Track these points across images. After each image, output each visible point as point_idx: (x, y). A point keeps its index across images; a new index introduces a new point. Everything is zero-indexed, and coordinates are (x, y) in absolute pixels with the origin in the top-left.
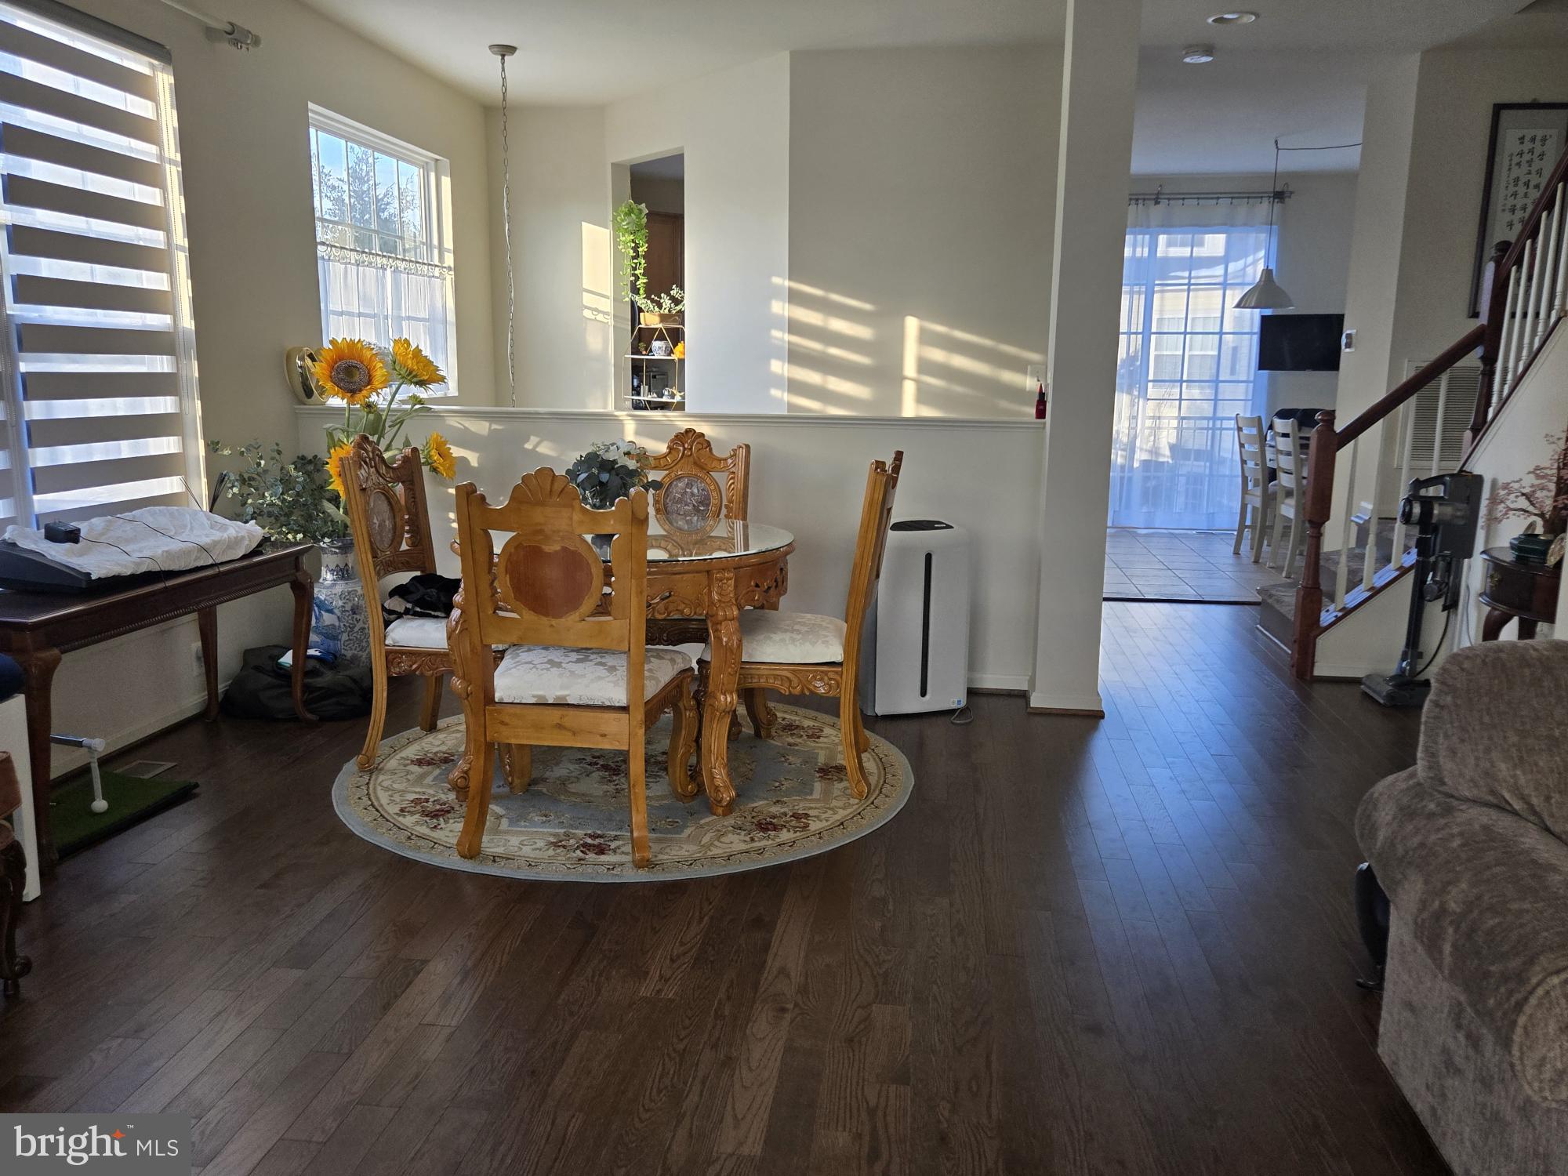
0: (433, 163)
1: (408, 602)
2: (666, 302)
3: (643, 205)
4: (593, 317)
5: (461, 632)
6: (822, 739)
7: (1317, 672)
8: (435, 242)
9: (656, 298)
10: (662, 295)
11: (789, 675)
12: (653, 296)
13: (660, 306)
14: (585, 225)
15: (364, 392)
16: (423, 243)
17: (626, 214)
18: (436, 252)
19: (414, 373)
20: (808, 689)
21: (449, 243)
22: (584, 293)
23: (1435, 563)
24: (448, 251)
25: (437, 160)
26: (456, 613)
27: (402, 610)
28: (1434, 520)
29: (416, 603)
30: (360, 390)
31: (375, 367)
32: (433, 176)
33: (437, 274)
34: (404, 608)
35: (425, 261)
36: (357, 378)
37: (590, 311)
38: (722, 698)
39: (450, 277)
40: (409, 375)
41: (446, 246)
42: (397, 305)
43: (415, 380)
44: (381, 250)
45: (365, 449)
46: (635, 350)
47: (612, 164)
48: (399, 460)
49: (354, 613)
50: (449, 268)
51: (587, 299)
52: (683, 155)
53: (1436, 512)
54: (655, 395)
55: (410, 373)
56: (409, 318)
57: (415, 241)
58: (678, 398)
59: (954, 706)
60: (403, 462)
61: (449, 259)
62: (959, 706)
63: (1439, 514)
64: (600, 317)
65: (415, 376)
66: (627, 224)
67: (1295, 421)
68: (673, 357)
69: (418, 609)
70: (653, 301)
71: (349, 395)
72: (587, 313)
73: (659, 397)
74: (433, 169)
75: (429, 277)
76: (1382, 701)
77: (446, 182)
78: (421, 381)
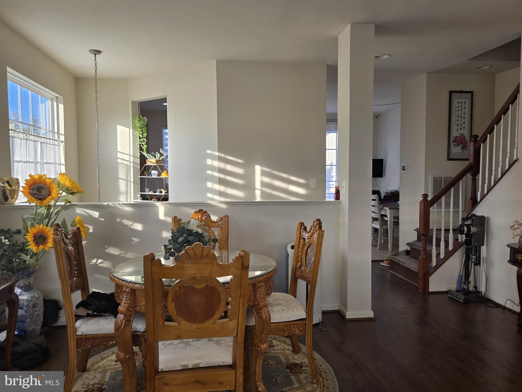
0: (55, 98)
1: (89, 310)
2: (158, 155)
3: (145, 118)
4: (122, 162)
5: (124, 326)
6: (276, 348)
7: (430, 290)
8: (56, 131)
9: (153, 154)
10: (157, 152)
11: (283, 327)
12: (152, 153)
13: (155, 157)
14: (117, 125)
15: (48, 200)
16: (51, 131)
17: (138, 121)
18: (56, 135)
19: (69, 189)
20: (291, 333)
21: (62, 131)
22: (118, 153)
23: (472, 248)
24: (62, 135)
25: (57, 97)
26: (121, 316)
27: (85, 314)
28: (471, 233)
29: (94, 311)
30: (45, 199)
31: (52, 187)
32: (55, 103)
33: (57, 144)
34: (86, 314)
35: (51, 138)
36: (43, 192)
37: (121, 160)
38: (263, 346)
39: (62, 145)
40: (66, 190)
41: (61, 133)
42: (42, 157)
43: (70, 192)
44: (34, 133)
45: (59, 231)
46: (142, 174)
47: (132, 101)
48: (70, 234)
49: (34, 308)
50: (62, 142)
51: (119, 155)
52: (166, 98)
53: (472, 230)
54: (152, 192)
55: (68, 189)
56: (47, 163)
57: (46, 130)
58: (163, 193)
59: (318, 322)
60: (73, 235)
61: (62, 138)
62: (320, 321)
63: (473, 230)
64: (125, 162)
65: (70, 190)
66: (139, 125)
67: (377, 195)
68: (161, 177)
69: (95, 313)
70: (152, 155)
71: (40, 201)
72: (119, 161)
73: (154, 192)
74: (56, 100)
75: (54, 145)
76: (462, 302)
77: (61, 106)
78: (73, 192)
